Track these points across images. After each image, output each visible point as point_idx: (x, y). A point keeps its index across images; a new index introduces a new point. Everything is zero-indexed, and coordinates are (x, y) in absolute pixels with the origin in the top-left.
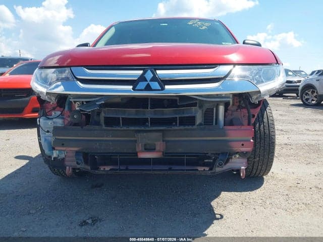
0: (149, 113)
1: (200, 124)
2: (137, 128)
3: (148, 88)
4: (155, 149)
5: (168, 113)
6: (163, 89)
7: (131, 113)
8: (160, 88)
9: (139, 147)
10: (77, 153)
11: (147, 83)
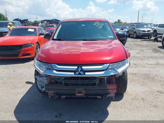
0: (80, 82)
1: (98, 84)
2: (76, 87)
3: (80, 74)
4: (82, 93)
5: (86, 82)
6: (85, 74)
7: (73, 82)
8: (83, 74)
9: (76, 92)
10: (54, 93)
11: (79, 72)
